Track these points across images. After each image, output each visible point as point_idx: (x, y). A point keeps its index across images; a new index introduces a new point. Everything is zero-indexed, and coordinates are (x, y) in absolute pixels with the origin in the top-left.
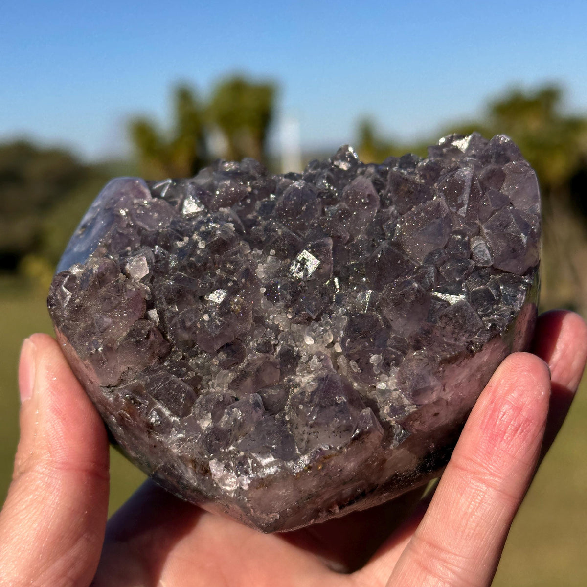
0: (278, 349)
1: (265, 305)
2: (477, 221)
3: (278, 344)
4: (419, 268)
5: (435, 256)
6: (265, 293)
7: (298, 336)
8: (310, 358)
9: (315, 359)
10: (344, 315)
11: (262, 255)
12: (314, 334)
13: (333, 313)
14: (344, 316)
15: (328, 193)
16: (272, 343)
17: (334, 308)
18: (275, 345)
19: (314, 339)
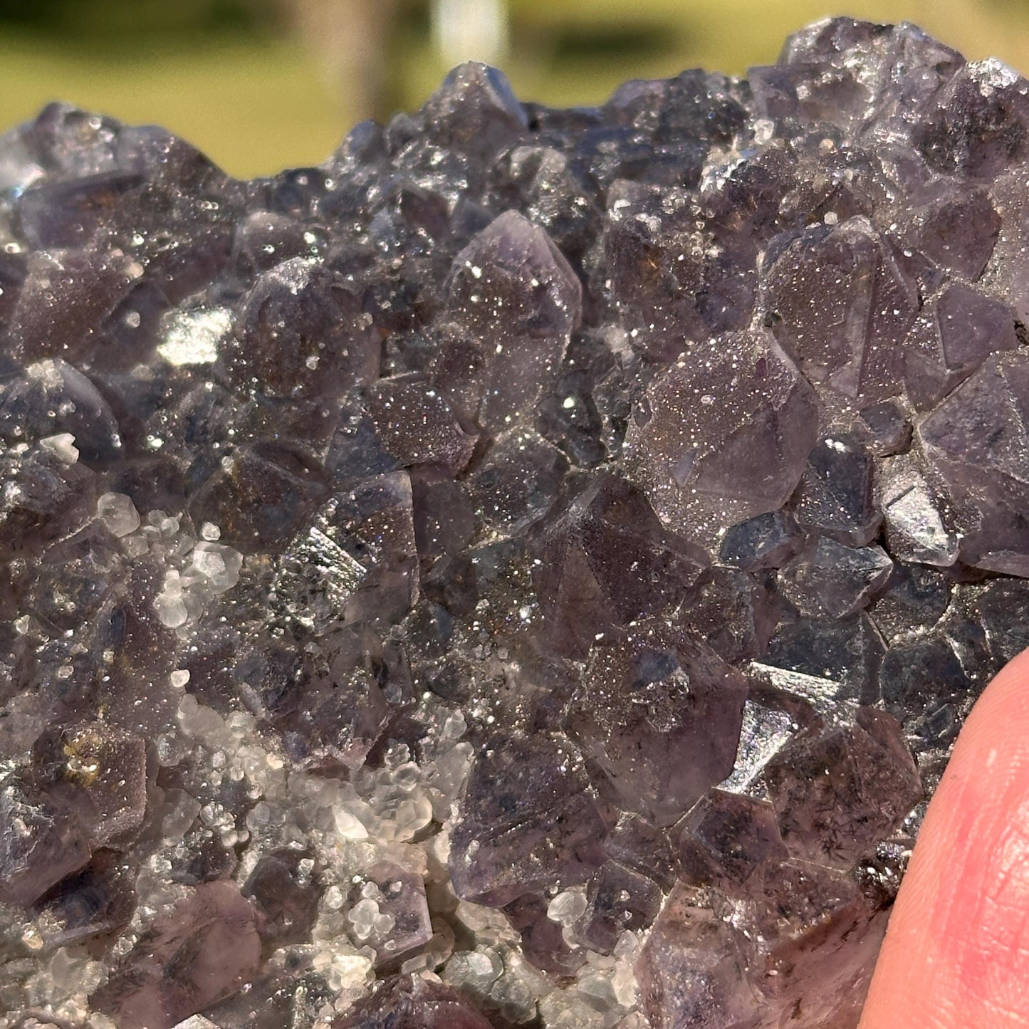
0: (250, 862)
1: (190, 724)
2: (903, 400)
3: (249, 841)
4: (704, 580)
5: (756, 542)
6: (189, 688)
7: (314, 813)
8: (353, 896)
9: (370, 901)
10: (462, 739)
11: (178, 533)
12: (364, 805)
13: (425, 735)
14: (462, 745)
15: (401, 282)
16: (230, 842)
17: (427, 717)
18: (241, 848)
19: (367, 822)
